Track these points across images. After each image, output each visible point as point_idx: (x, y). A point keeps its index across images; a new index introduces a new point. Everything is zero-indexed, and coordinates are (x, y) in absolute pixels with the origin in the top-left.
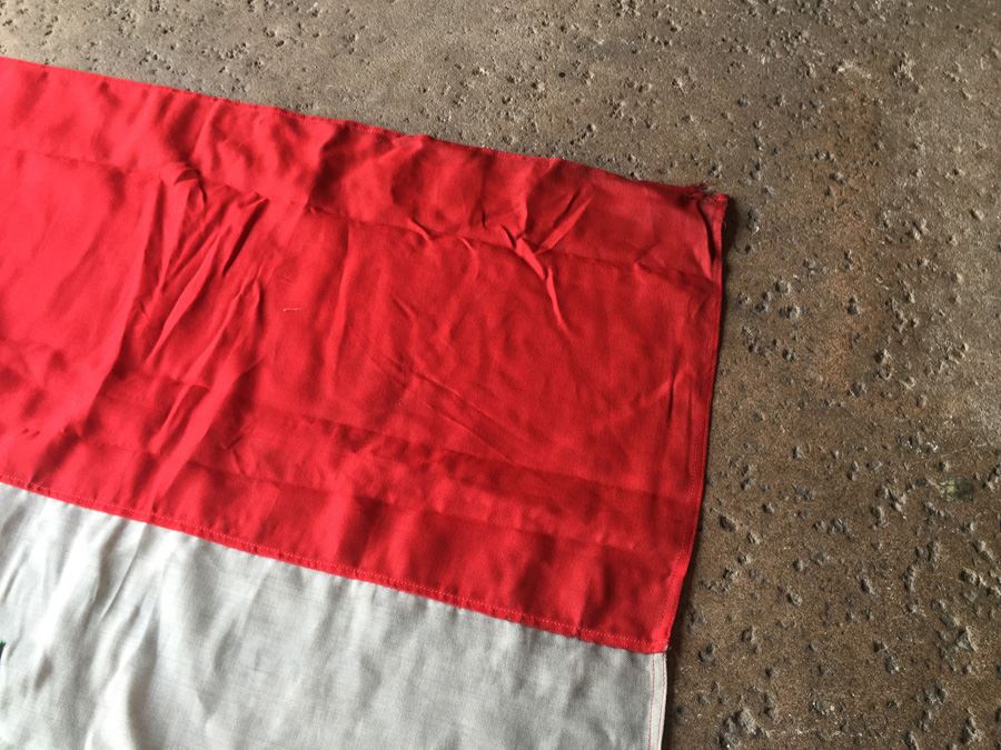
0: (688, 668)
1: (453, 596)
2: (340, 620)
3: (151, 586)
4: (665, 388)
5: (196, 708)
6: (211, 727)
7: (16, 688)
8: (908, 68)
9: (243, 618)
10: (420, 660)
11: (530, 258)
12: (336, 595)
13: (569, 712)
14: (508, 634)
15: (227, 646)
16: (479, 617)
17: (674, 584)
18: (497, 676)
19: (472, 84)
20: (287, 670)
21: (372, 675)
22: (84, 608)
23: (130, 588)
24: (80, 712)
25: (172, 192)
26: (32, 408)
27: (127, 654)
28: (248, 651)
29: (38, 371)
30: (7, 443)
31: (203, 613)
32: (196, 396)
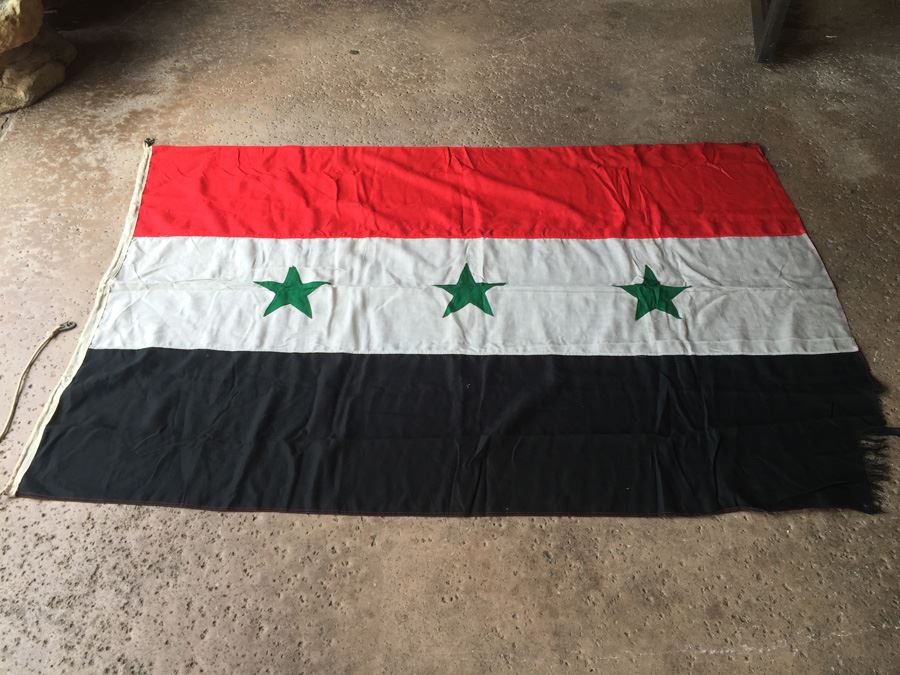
1: (747, 235)
2: (724, 245)
3: (672, 249)
4: (769, 186)
5: (704, 265)
6: (710, 268)
7: (658, 272)
8: (784, 105)
9: (700, 249)
10: (749, 248)
11: (714, 166)
12: (719, 241)
13: (790, 248)
14: (767, 239)
15: (701, 254)
16: (758, 238)
17: (799, 223)
18: (769, 246)
19: (662, 130)
20: (719, 256)
21: (741, 254)
22: (660, 254)
23: (667, 251)
24: (677, 273)
25: (598, 170)
26: (607, 223)
27: (679, 261)
28: (706, 254)
29: (600, 215)
30: (607, 231)
31: (690, 251)
32: (649, 213)
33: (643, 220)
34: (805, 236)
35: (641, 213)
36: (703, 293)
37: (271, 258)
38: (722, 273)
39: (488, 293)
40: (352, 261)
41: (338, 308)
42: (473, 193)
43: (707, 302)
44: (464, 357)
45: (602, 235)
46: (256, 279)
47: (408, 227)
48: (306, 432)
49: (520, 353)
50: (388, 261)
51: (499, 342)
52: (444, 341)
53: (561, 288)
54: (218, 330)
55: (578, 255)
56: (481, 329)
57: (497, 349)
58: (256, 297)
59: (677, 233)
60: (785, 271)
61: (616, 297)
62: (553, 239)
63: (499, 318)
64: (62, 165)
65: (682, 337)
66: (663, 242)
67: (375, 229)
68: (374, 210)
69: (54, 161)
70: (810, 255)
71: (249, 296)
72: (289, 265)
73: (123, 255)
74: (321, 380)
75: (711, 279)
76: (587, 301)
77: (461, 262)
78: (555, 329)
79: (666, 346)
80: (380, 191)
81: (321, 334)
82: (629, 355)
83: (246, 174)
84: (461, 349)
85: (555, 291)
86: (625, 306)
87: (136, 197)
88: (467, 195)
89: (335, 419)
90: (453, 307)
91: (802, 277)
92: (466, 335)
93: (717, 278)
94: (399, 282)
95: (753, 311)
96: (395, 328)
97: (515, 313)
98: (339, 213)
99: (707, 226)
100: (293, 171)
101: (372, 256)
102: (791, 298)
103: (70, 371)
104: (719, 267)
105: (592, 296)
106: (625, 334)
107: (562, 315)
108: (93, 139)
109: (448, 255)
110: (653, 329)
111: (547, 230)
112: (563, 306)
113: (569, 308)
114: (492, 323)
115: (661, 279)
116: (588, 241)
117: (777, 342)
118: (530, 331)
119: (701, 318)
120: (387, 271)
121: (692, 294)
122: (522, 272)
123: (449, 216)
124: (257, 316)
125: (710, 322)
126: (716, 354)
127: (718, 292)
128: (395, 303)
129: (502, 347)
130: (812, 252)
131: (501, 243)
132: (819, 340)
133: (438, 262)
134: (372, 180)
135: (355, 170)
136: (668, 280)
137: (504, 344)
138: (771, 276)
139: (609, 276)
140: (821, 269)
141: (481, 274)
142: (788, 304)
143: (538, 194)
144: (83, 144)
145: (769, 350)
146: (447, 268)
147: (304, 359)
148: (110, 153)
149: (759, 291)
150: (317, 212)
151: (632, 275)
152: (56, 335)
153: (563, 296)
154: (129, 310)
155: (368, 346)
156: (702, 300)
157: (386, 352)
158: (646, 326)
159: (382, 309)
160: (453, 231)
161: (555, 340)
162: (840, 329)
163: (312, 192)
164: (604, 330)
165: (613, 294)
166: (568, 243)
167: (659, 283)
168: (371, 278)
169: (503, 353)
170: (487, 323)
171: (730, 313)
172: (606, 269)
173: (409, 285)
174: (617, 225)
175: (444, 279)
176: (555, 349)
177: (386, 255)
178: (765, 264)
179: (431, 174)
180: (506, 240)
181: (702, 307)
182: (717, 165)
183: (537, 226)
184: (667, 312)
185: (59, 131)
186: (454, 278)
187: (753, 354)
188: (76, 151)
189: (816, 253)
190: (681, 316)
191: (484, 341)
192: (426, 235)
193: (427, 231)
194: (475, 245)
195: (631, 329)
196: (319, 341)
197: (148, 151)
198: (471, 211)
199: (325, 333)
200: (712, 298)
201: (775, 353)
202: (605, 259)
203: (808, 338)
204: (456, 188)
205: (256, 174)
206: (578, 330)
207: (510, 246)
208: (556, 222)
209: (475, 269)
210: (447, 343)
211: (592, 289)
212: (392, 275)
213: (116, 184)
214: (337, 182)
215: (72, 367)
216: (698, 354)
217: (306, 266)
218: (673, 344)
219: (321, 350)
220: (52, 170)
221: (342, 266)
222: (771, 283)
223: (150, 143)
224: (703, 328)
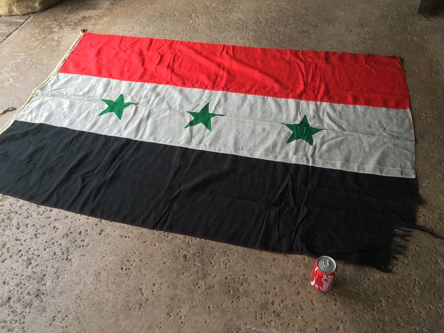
0: (412, 110)
1: (373, 105)
2: (356, 110)
3: (324, 108)
4: (398, 81)
5: (339, 119)
6: (342, 121)
7: (311, 119)
8: (426, 38)
9: (341, 110)
10: (371, 113)
11: (368, 67)
12: (354, 107)
13: (396, 116)
14: (384, 109)
15: (340, 113)
16: (378, 108)
17: (408, 102)
18: (384, 113)
19: (346, 45)
20: (350, 115)
21: (364, 115)
22: (316, 110)
23: (321, 109)
24: (321, 121)
25: (300, 63)
26: (292, 91)
27: (325, 115)
28: (343, 113)
29: (291, 87)
30: (291, 95)
31: (334, 110)
32: (319, 87)
33: (314, 91)
34: (408, 110)
35: (315, 87)
36: (331, 134)
37: (114, 89)
38: (349, 124)
39: (212, 119)
40: (151, 95)
41: (135, 117)
42: (227, 69)
43: (333, 139)
44: (186, 149)
45: (287, 97)
46: (102, 98)
47: (187, 82)
48: (93, 174)
49: (216, 151)
50: (170, 97)
51: (208, 144)
52: (179, 140)
53: (252, 121)
54: (75, 120)
55: (269, 106)
56: (201, 137)
57: (205, 147)
58: (99, 106)
59: (331, 100)
60: (388, 128)
61: (281, 129)
62: (259, 96)
63: (213, 133)
64: (43, 38)
65: (309, 156)
66: (321, 104)
67: (170, 80)
68: (173, 71)
69: (40, 35)
70: (407, 121)
71: (96, 106)
72: (121, 93)
73: (50, 80)
74: (111, 150)
75: (340, 127)
76: (264, 130)
77: (206, 101)
78: (241, 142)
79: (297, 159)
80: (181, 64)
81: (122, 128)
82: (275, 160)
83: (121, 49)
84: (186, 145)
85: (248, 122)
86: (283, 135)
87: (67, 55)
88: (223, 69)
89: (110, 169)
90: (191, 124)
91: (397, 132)
92: (192, 138)
93: (344, 127)
94: (170, 108)
95: (358, 147)
96: (159, 130)
97: (223, 131)
98: (156, 72)
99: (350, 98)
100: (143, 49)
101: (162, 94)
102: (385, 143)
103: (3, 129)
104: (348, 121)
105: (268, 128)
106: (278, 150)
107: (247, 135)
108: (61, 28)
109: (201, 98)
110: (294, 149)
111: (258, 92)
112: (250, 130)
113: (253, 132)
114: (209, 134)
115: (311, 124)
116: (278, 99)
117: (365, 166)
118: (227, 141)
119: (325, 147)
120: (167, 101)
121: (325, 133)
122: (236, 110)
123: (209, 78)
124: (96, 115)
125: (329, 150)
126: (325, 167)
127: (341, 134)
128: (164, 118)
129: (208, 147)
130: (409, 119)
131: (231, 95)
132: (392, 168)
133: (194, 101)
134: (179, 57)
135: (173, 51)
136: (315, 124)
137: (210, 145)
138: (378, 130)
139: (282, 118)
140: (410, 130)
141: (213, 109)
142: (381, 146)
143: (261, 72)
144: (56, 30)
145: (358, 170)
146: (197, 104)
147: (108, 139)
148: (66, 34)
149: (366, 137)
150: (145, 70)
151: (295, 120)
152: (5, 112)
153: (252, 125)
154: (40, 105)
155: (141, 137)
156: (330, 137)
157: (149, 141)
158: (291, 146)
159: (156, 120)
160: (209, 86)
161: (238, 147)
162: (409, 164)
163: (147, 60)
164: (266, 146)
165: (280, 128)
166: (267, 99)
167: (309, 125)
168: (158, 104)
169: (208, 150)
170: (206, 134)
171: (344, 147)
172: (282, 114)
173: (175, 110)
174: (298, 92)
175: (193, 109)
176: (235, 152)
177: (170, 94)
178: (377, 122)
179: (210, 57)
180: (234, 93)
181: (328, 141)
182: (370, 66)
183: (254, 89)
184: (306, 141)
185: (49, 23)
186: (198, 110)
187: (348, 170)
188: (51, 32)
189: (412, 120)
190: (314, 144)
191: (200, 142)
192: (194, 86)
193: (195, 85)
194: (217, 94)
195: (282, 147)
196: (119, 131)
197: (81, 34)
198: (222, 78)
199: (124, 127)
200: (337, 137)
201: (362, 172)
202: (284, 109)
203: (386, 166)
204: (219, 65)
205: (125, 49)
206: (253, 143)
207: (235, 97)
208: (265, 87)
209: (212, 106)
210: (181, 141)
211: (269, 123)
212: (168, 104)
213: (61, 48)
214: (162, 57)
215: (5, 127)
216: (314, 166)
217: (129, 95)
218: (302, 158)
219: (118, 135)
220: (38, 40)
221: (146, 97)
222: (376, 133)
223: (84, 31)
224: (324, 152)
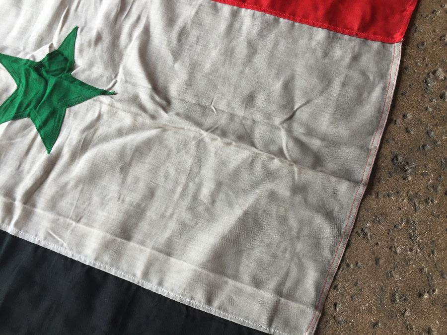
0: (411, 51)
1: (293, 17)
2: (237, 25)
5: (170, 58)
6: (177, 66)
7: (86, 44)
9: (189, 22)
10: (276, 44)
12: (234, 15)
13: (350, 67)
14: (320, 34)
15: (183, 34)
16: (306, 27)
17: (407, 14)
18: (314, 51)
20: (212, 45)
21: (252, 49)
22: (114, 15)
24: (114, 57)
28: (193, 36)
31: (171, 19)
34: (396, 49)
36: (123, 113)
38: (189, 83)
43: (120, 133)
60: (303, 115)
65: (19, 193)
70: (377, 93)
91: (324, 138)
93: (174, 90)
95: (183, 180)
102: (269, 175)
104: (193, 68)
115: (80, 62)
117: (173, 260)
121: (105, 108)
125: (93, 177)
130: (384, 90)
132: (250, 289)
136: (91, 65)
138: (268, 116)
140: (371, 133)
142: (254, 185)
145: (146, 275)
156: (115, 125)
162: (311, 277)
167: (72, 68)
171: (140, 171)
172: (18, 15)
178: (278, 86)
184: (39, 130)
187: (113, 272)
189: (391, 92)
200: (134, 129)
201: (151, 286)
203: (236, 277)
216: (21, 235)
222: (259, 133)
224: (72, 183)
